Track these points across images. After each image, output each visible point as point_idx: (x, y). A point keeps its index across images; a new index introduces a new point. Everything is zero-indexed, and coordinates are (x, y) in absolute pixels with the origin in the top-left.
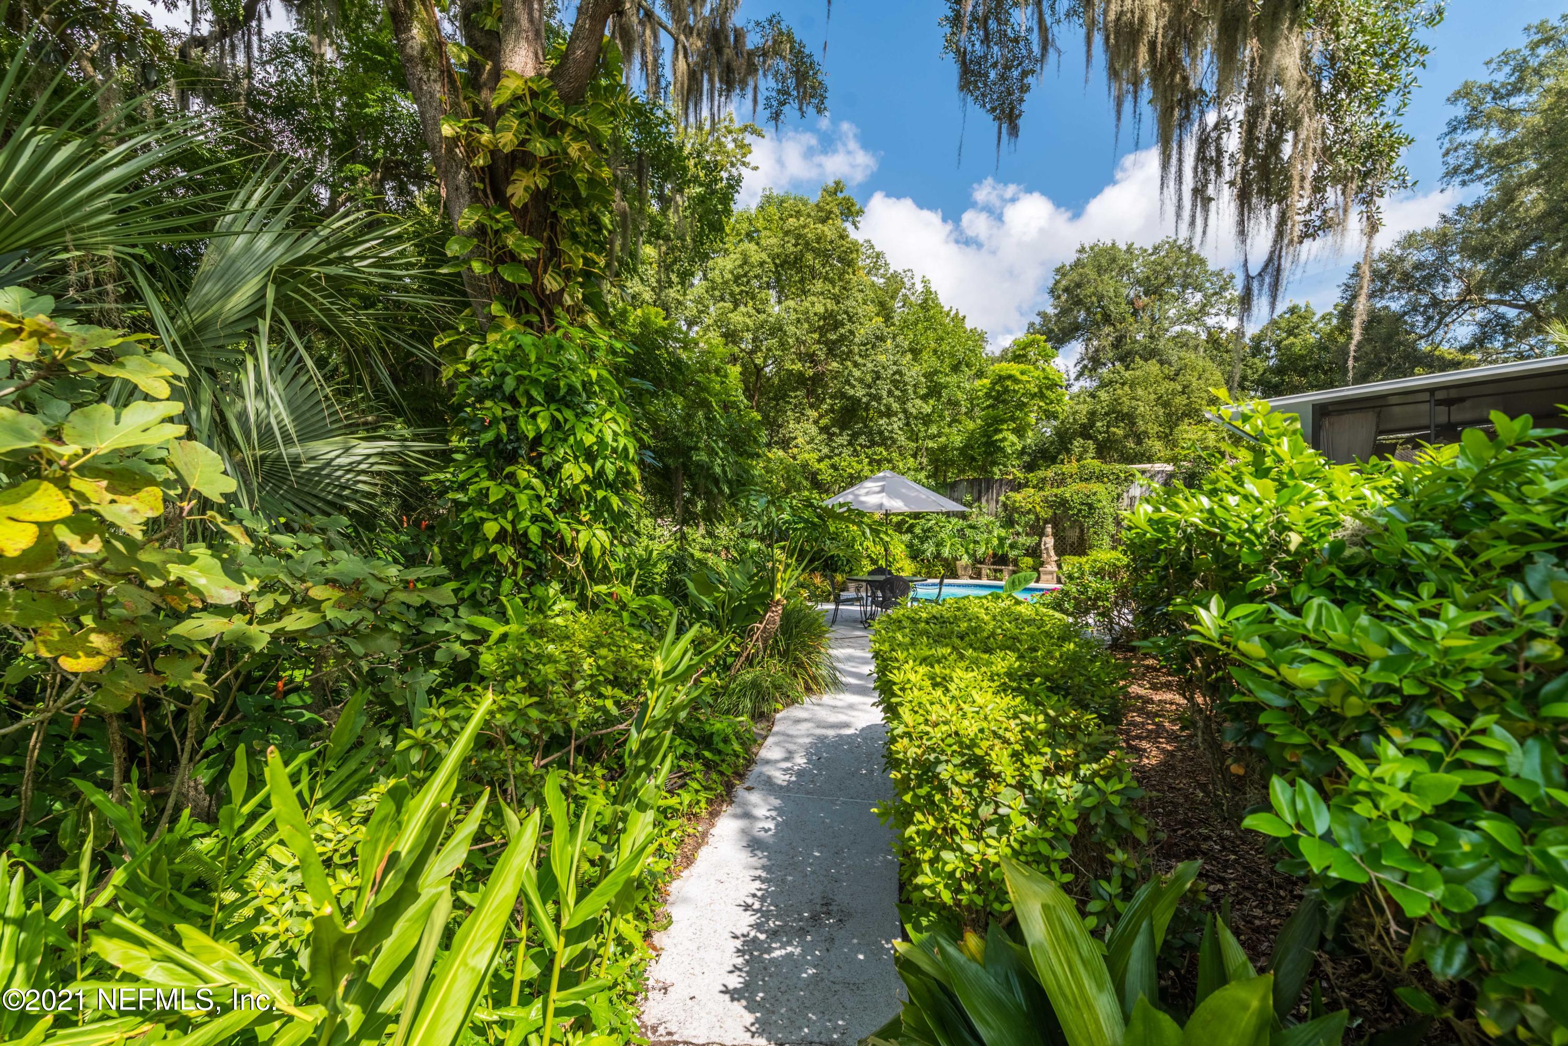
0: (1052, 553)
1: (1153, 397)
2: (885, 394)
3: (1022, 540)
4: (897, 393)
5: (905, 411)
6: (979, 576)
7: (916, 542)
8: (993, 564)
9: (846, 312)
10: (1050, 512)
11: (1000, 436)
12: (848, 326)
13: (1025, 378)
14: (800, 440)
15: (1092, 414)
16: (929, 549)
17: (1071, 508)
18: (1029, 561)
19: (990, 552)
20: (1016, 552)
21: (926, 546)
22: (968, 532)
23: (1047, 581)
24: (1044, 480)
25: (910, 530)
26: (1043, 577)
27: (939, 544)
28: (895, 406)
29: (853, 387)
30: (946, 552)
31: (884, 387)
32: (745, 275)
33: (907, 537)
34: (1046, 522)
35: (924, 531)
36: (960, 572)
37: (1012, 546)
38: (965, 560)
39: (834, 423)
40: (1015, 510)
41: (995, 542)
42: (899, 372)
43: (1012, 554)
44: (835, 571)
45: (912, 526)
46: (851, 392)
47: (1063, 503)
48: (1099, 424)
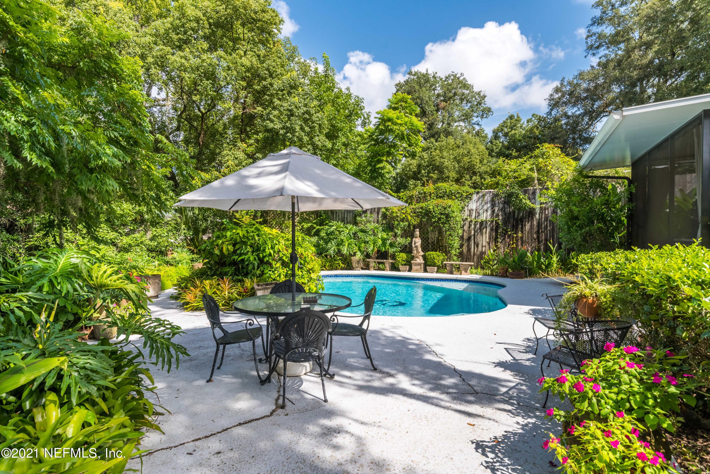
0: (420, 250)
1: (452, 157)
2: (298, 128)
3: (399, 240)
4: (307, 129)
5: (313, 144)
6: (367, 267)
7: (321, 242)
8: (377, 258)
9: (268, 69)
10: (418, 220)
11: (381, 165)
12: (269, 80)
13: (399, 121)
14: (230, 163)
15: (419, 166)
16: (332, 248)
17: (434, 217)
18: (403, 256)
19: (376, 249)
20: (394, 250)
21: (329, 245)
22: (360, 234)
23: (417, 271)
24: (411, 197)
25: (317, 233)
26: (414, 267)
27: (340, 243)
28: (306, 139)
29: (272, 121)
30: (345, 250)
31: (297, 124)
32: (183, 26)
33: (315, 239)
34: (415, 227)
35: (328, 234)
36: (354, 265)
37: (391, 245)
38: (359, 255)
39: (258, 150)
40: (393, 218)
41: (380, 242)
42: (308, 112)
43: (391, 251)
44: (246, 275)
45: (318, 231)
46: (271, 125)
47: (427, 213)
48: (423, 172)
